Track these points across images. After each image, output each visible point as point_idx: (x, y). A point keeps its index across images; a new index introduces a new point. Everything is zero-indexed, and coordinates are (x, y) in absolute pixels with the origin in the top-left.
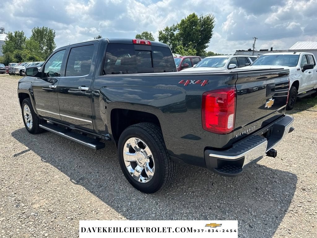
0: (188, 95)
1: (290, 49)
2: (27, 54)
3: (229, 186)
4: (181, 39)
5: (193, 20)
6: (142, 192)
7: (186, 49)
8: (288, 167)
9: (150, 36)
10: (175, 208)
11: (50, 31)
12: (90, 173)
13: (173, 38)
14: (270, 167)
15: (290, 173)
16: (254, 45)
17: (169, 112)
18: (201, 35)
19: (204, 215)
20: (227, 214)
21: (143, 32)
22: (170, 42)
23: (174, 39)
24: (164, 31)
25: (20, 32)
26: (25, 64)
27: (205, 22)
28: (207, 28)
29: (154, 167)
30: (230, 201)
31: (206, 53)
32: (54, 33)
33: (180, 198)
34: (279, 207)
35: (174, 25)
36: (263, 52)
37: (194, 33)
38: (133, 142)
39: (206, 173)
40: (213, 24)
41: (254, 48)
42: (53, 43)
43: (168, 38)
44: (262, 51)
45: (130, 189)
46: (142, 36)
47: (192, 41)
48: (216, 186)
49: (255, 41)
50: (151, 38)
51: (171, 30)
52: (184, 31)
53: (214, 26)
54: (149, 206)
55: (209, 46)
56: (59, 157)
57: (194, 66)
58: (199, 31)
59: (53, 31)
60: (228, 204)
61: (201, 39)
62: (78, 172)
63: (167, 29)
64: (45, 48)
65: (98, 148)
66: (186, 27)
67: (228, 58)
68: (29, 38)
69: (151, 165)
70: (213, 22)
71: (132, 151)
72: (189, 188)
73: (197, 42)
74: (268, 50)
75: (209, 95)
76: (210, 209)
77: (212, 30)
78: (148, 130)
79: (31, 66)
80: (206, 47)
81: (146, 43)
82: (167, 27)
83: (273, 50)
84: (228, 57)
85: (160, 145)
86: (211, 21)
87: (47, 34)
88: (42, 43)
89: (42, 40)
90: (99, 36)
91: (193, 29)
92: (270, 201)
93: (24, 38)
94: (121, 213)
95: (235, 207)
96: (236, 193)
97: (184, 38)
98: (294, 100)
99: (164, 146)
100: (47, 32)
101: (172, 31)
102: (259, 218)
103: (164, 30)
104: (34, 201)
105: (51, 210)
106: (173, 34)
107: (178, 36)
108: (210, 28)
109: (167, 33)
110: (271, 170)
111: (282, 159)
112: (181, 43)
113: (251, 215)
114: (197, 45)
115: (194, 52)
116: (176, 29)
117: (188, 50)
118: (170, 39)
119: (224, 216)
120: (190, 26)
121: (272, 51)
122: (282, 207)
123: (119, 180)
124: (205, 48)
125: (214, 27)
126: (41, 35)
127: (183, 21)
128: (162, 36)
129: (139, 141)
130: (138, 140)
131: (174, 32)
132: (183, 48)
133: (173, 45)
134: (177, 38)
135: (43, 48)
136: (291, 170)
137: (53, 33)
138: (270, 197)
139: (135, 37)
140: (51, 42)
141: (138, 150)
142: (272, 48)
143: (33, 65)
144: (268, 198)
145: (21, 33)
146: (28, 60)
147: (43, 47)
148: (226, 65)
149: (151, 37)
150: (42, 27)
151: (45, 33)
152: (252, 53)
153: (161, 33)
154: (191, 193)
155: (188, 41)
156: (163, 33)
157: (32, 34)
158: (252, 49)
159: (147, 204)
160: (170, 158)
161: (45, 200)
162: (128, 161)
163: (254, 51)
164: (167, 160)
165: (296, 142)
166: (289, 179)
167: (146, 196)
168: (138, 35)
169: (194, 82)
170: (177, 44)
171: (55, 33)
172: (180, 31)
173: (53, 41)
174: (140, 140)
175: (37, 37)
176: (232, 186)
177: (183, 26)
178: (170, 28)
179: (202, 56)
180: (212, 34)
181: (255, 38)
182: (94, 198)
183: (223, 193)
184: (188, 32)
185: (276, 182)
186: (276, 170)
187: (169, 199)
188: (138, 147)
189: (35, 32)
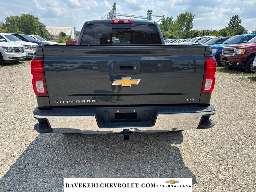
2: (169, 34)
25: (170, 17)
59: (193, 15)
64: (184, 29)
89: (183, 23)
93: (172, 22)
147: (183, 27)
150: (185, 13)
151: (187, 16)
157: (177, 18)
173: (191, 23)
189: (180, 17)
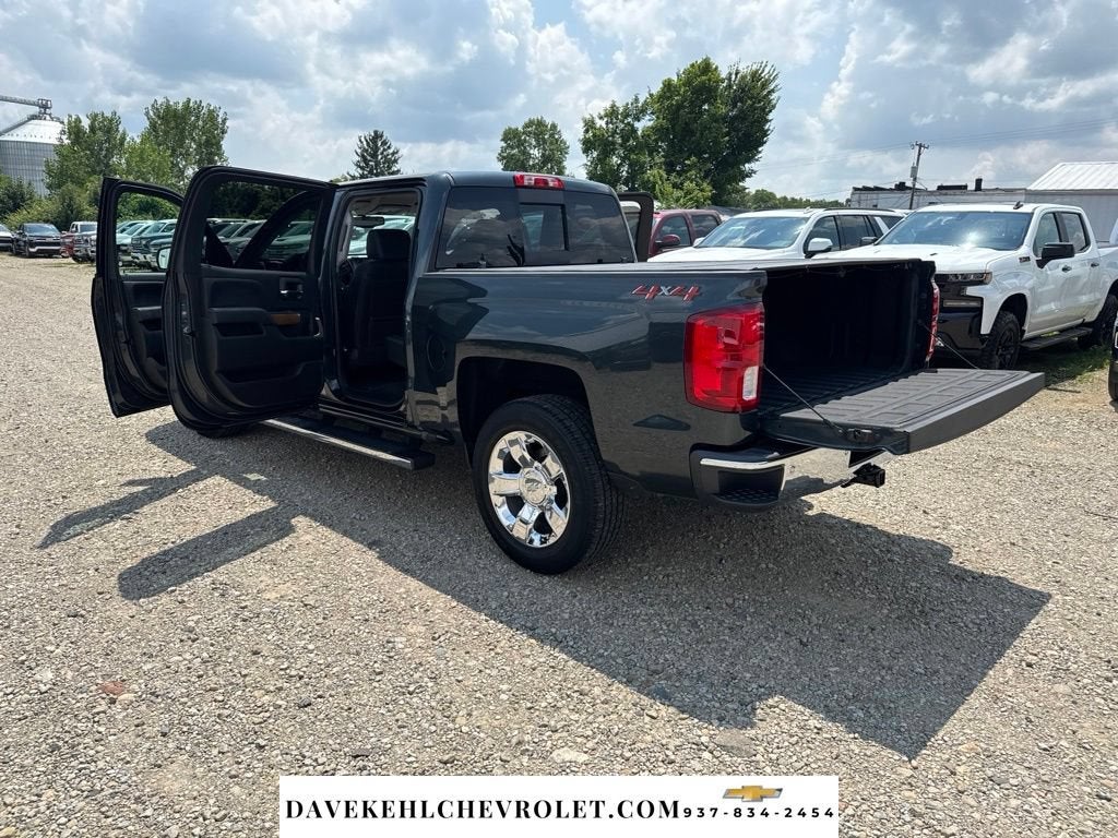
0: (655, 321)
1: (1032, 187)
3: (764, 566)
4: (660, 147)
5: (703, 83)
6: (535, 572)
7: (676, 183)
8: (937, 530)
9: (552, 136)
10: (620, 605)
11: (211, 112)
12: (396, 532)
13: (632, 142)
14: (886, 529)
15: (937, 544)
16: (914, 170)
17: (608, 370)
18: (728, 134)
19: (690, 618)
20: (749, 619)
21: (527, 120)
22: (619, 156)
23: (636, 147)
24: (601, 118)
25: (108, 114)
26: (131, 225)
27: (743, 90)
28: (753, 108)
29: (569, 505)
30: (759, 596)
31: (748, 194)
32: (224, 121)
33: (633, 587)
34: (886, 611)
35: (637, 100)
36: (946, 194)
37: (706, 127)
38: (515, 442)
39: (706, 537)
40: (774, 96)
41: (915, 179)
42: (218, 155)
43: (613, 143)
44: (944, 192)
45: (505, 566)
46: (524, 133)
47: (699, 156)
48: (729, 565)
49: (919, 154)
50: (557, 140)
51: (627, 116)
52: (673, 119)
53: (774, 102)
54: (554, 598)
55: (755, 173)
56: (301, 494)
57: (698, 241)
58: (724, 118)
59: (221, 114)
60: (754, 600)
61: (728, 148)
62: (362, 530)
63: (612, 113)
64: (190, 172)
65: (417, 466)
66: (680, 106)
67: (807, 219)
68: (136, 139)
69: (561, 500)
70: (773, 91)
71: (511, 467)
72: (658, 566)
73: (714, 155)
74: (966, 187)
75: (700, 322)
76: (707, 608)
77: (770, 117)
78: (556, 411)
79: (150, 232)
80: (747, 176)
81: (551, 184)
82: (613, 106)
83: (983, 187)
84: (807, 215)
85: (586, 447)
86: (764, 86)
87: (200, 123)
88: (181, 154)
89: (181, 146)
90: (376, 132)
91: (701, 113)
92: (864, 598)
93: (118, 137)
94: (486, 611)
95: (771, 608)
96: (780, 579)
97: (671, 144)
98: (1012, 355)
99: (596, 450)
100: (198, 118)
101: (630, 120)
102: (827, 628)
103: (603, 113)
104: (262, 586)
105: (312, 603)
106: (634, 131)
107: (648, 135)
108: (763, 109)
109: (611, 126)
110: (888, 535)
111: (925, 512)
112: (658, 159)
113: (809, 623)
114: (716, 168)
115: (702, 190)
116: (643, 111)
117: (682, 184)
118: (621, 146)
119: (738, 624)
120: (692, 102)
121: (981, 190)
122: (891, 611)
123: (474, 548)
124: (743, 179)
125: (774, 107)
126: (177, 127)
127: (668, 85)
128: (594, 136)
129: (531, 440)
130: (530, 437)
131: (637, 124)
132: (665, 176)
133: (630, 165)
134: (647, 145)
135: (183, 173)
136: (944, 537)
137: (220, 120)
138: (867, 591)
139: (501, 137)
140: (211, 153)
141: (527, 464)
142: (979, 182)
143: (157, 229)
144: (862, 593)
145: (111, 120)
146: (134, 211)
147: (185, 167)
148: (800, 241)
149: (557, 137)
150: (182, 101)
151: (193, 119)
152: (907, 196)
153: (589, 125)
154: (661, 577)
155: (685, 155)
156: (598, 126)
158: (909, 184)
159: (548, 596)
160: (610, 481)
161: (289, 584)
162: (501, 495)
163: (913, 189)
164: (600, 483)
165: (981, 473)
166: (929, 556)
167: (546, 579)
168: (510, 129)
169: (669, 291)
170: (645, 162)
171: (225, 119)
172: (658, 118)
173: (219, 147)
174: (535, 438)
175: (166, 133)
176: (771, 566)
177: (667, 103)
178: (621, 110)
179: (730, 205)
180: (768, 130)
181: (920, 146)
182: (413, 583)
183: (744, 579)
184: (686, 123)
185: (892, 561)
186: (900, 536)
187: (604, 587)
188: (528, 457)
189: (159, 116)
